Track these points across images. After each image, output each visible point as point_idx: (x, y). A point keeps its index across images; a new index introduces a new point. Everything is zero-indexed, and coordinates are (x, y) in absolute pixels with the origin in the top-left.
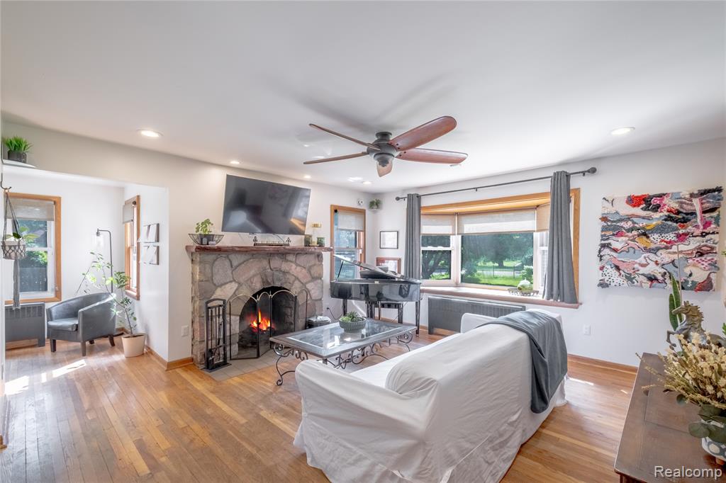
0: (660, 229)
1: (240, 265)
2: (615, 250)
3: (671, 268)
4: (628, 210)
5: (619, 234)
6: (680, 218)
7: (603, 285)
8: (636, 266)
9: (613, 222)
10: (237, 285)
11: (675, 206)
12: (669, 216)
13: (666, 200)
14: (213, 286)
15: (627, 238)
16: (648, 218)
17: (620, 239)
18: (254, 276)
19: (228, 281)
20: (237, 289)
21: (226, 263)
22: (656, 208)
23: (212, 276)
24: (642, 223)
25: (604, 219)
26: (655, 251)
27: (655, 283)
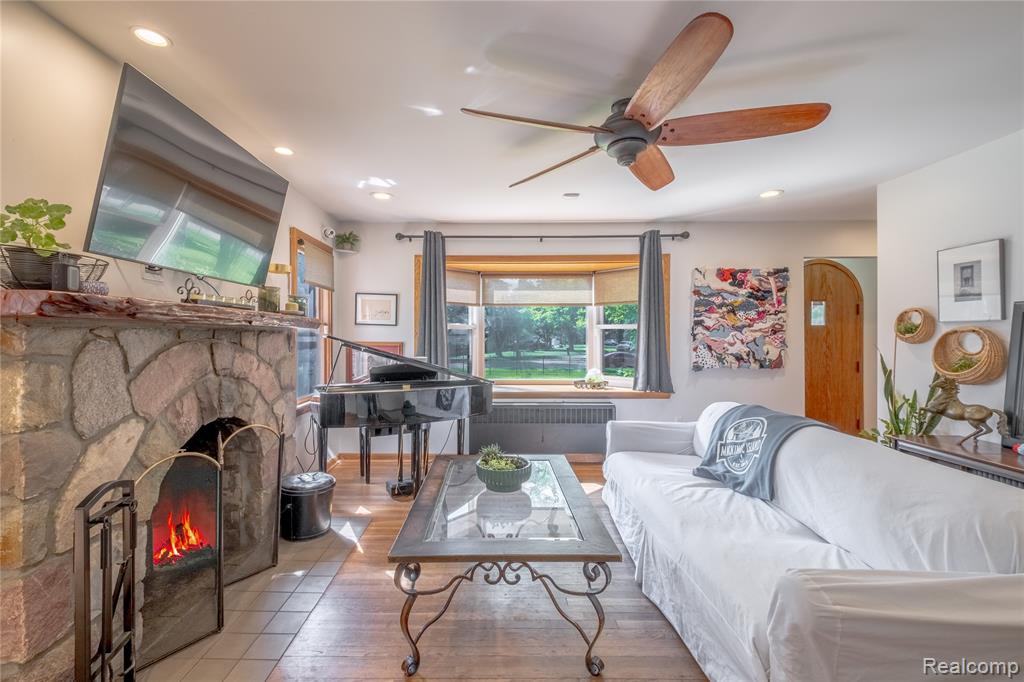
0: (745, 307)
1: (147, 363)
2: (707, 328)
3: (753, 347)
4: (717, 284)
5: (710, 311)
6: (759, 295)
7: (697, 368)
8: (726, 345)
9: (705, 296)
10: (141, 427)
11: (756, 283)
12: (752, 294)
13: (749, 277)
14: (77, 444)
15: (718, 315)
16: (735, 294)
17: (713, 316)
18: (182, 394)
19: (119, 416)
20: (142, 441)
21: (113, 360)
22: (741, 284)
23: (72, 408)
24: (730, 299)
25: (696, 292)
26: (740, 329)
27: (742, 363)
